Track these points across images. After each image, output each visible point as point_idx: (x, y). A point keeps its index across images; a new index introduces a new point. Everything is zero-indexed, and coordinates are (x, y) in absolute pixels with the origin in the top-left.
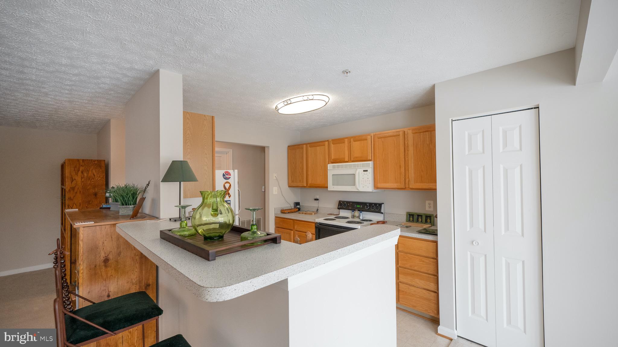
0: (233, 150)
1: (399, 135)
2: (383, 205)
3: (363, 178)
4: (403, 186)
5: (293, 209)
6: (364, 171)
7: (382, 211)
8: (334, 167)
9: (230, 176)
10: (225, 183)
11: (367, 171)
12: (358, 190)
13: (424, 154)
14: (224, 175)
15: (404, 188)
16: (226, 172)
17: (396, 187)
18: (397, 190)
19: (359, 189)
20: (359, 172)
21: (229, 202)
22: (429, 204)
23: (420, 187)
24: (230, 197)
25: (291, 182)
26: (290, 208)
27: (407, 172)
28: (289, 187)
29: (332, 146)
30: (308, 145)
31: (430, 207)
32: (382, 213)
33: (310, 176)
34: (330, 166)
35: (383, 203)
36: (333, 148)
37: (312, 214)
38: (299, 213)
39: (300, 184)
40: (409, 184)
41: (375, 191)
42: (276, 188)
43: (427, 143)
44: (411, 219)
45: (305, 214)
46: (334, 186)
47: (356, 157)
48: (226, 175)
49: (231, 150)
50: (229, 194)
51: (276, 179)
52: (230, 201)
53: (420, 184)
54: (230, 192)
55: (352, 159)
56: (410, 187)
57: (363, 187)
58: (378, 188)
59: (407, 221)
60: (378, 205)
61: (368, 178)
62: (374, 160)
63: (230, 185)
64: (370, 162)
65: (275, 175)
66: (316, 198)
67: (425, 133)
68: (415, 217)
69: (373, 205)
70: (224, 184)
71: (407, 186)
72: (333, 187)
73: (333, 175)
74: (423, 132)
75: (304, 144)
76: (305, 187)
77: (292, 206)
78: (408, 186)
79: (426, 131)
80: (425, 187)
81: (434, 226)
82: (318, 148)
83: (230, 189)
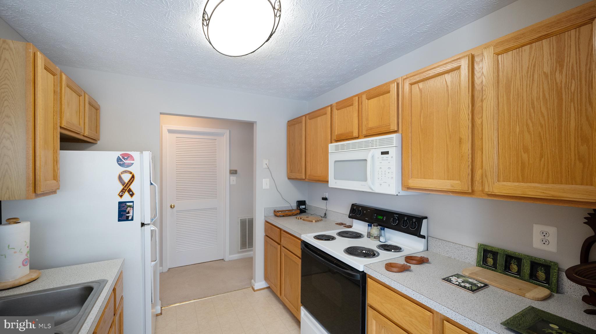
0: (230, 131)
1: (458, 68)
2: (425, 221)
3: (380, 168)
4: (466, 187)
5: (293, 210)
6: (383, 153)
7: (422, 233)
8: (337, 148)
9: (132, 162)
10: (122, 173)
11: (387, 153)
12: (372, 190)
13: (533, 103)
14: (119, 160)
15: (470, 191)
16: (124, 156)
17: (450, 188)
18: (451, 194)
19: (374, 189)
20: (373, 157)
21: (131, 204)
22: (545, 234)
23: (518, 193)
24: (132, 195)
25: (290, 173)
26: (291, 209)
27: (479, 153)
28: (289, 179)
29: (335, 112)
30: (307, 117)
31: (545, 242)
32: (423, 237)
33: (309, 163)
34: (332, 147)
35: (426, 218)
36: (337, 116)
37: (312, 221)
38: (296, 218)
39: (298, 176)
40: (482, 182)
41: (403, 193)
42: (268, 180)
43: (545, 70)
44: (490, 261)
45: (304, 220)
46: (336, 181)
47: (371, 129)
48: (124, 159)
49: (228, 132)
50: (130, 190)
51: (267, 167)
52: (133, 202)
53: (517, 184)
54: (132, 187)
55: (364, 132)
56: (486, 190)
57: (381, 184)
58: (409, 188)
59: (478, 265)
60: (414, 220)
61: (389, 168)
62: (402, 131)
63: (133, 177)
64: (394, 136)
65: (266, 161)
66: (324, 197)
67: (538, 43)
68: (501, 260)
69: (406, 218)
70: (120, 175)
71: (478, 187)
72: (336, 183)
73: (336, 161)
74: (530, 43)
75: (303, 116)
76: (304, 179)
77: (294, 205)
78: (480, 189)
79: (540, 39)
80: (531, 193)
81: (558, 292)
82: (319, 118)
83: (131, 183)
